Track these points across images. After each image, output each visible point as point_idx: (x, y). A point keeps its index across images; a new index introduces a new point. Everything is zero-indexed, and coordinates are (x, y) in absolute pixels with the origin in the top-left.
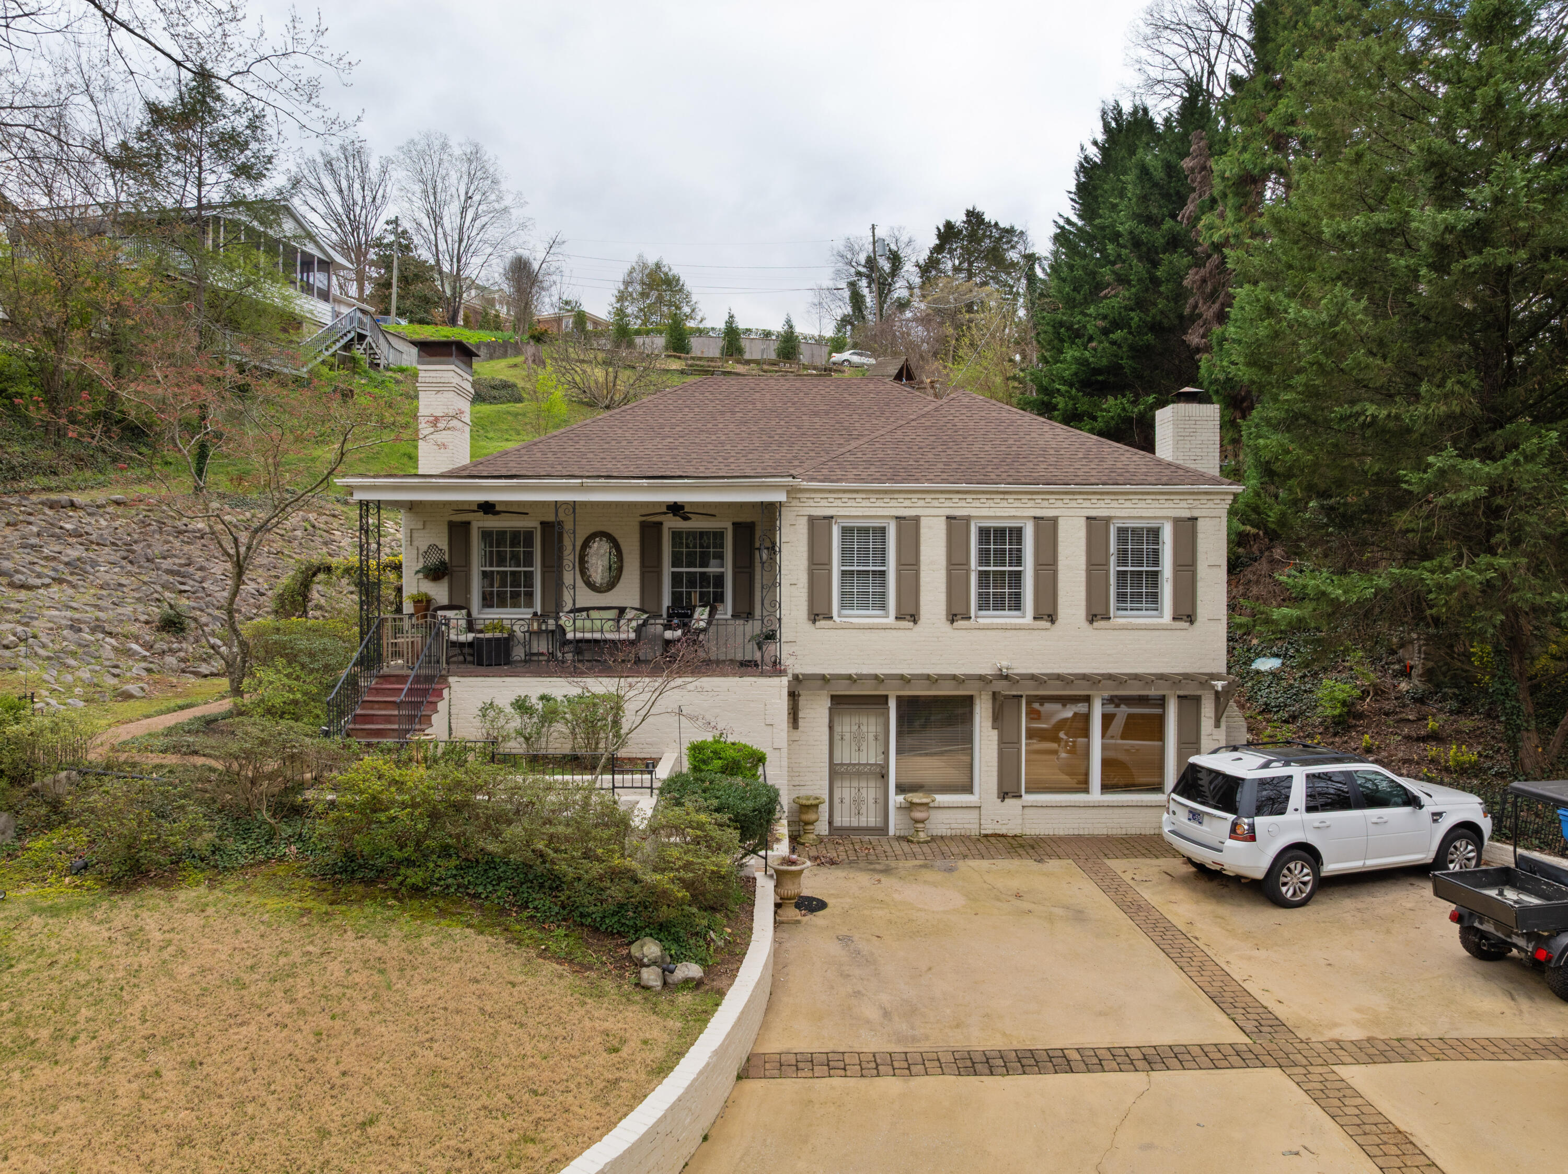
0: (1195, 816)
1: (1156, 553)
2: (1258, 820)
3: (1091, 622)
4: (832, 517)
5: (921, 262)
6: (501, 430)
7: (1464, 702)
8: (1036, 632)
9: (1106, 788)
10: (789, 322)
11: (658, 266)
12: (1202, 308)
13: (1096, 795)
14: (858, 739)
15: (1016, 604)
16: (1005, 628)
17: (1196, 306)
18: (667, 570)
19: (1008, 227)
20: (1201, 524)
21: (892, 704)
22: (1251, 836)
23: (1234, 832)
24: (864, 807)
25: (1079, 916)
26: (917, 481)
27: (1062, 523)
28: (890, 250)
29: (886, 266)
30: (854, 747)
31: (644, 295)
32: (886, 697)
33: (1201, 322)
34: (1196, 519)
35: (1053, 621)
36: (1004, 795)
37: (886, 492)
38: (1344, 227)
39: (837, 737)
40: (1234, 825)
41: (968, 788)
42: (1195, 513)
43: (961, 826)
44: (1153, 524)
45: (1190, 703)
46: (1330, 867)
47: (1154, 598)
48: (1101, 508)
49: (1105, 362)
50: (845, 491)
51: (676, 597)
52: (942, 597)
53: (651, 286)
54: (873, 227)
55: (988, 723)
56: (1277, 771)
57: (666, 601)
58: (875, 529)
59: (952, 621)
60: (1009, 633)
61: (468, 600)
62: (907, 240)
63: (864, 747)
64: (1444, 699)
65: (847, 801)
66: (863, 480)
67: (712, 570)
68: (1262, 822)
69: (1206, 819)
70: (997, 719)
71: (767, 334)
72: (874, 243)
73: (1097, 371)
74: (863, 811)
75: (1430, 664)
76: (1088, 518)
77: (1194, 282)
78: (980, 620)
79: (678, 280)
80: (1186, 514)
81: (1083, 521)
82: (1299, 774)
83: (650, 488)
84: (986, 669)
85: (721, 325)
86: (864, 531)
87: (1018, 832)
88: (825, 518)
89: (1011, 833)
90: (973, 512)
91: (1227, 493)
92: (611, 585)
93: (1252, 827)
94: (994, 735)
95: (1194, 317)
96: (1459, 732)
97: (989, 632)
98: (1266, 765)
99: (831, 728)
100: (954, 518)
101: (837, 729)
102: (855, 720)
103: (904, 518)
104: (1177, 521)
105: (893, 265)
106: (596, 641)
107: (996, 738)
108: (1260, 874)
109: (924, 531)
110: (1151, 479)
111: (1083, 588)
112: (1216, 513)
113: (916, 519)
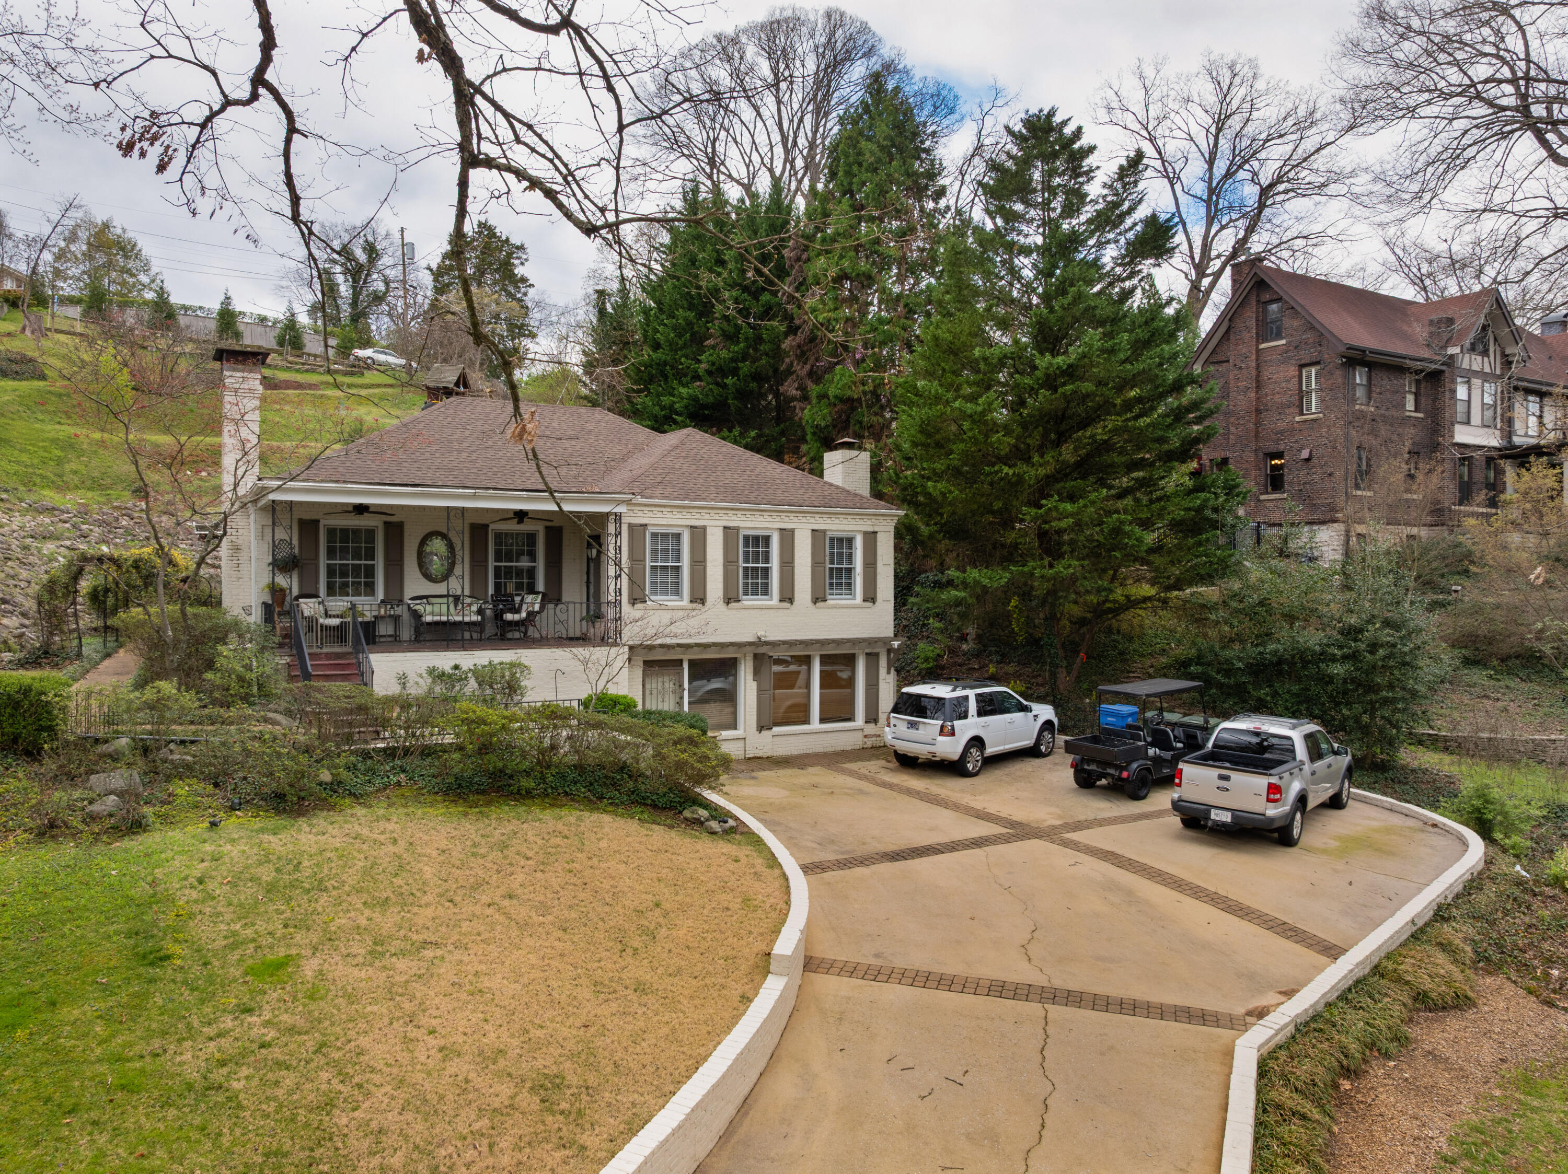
0: (912, 725)
1: (850, 556)
2: (956, 723)
3: (815, 603)
4: (646, 525)
5: (434, 266)
6: (48, 412)
7: (1003, 656)
8: (782, 610)
9: (823, 720)
10: (290, 309)
11: (106, 226)
12: (797, 367)
13: (815, 724)
14: (663, 693)
15: (766, 591)
16: (760, 608)
17: (791, 364)
18: (492, 564)
19: (519, 244)
20: (879, 536)
21: (686, 666)
22: (953, 734)
23: (942, 732)
25: (861, 792)
26: (704, 500)
27: (797, 533)
28: (366, 241)
29: (361, 256)
30: (660, 699)
31: (89, 256)
32: (681, 661)
33: (794, 377)
34: (876, 532)
35: (792, 603)
36: (760, 728)
37: (684, 507)
38: (987, 353)
39: (648, 692)
40: (942, 727)
41: (734, 726)
42: (876, 529)
44: (850, 535)
45: (872, 657)
46: (990, 750)
47: (849, 586)
48: (821, 523)
49: (711, 399)
50: (656, 506)
51: (497, 586)
52: (720, 586)
53: (98, 248)
54: (402, 230)
55: (750, 677)
56: (960, 693)
57: (491, 591)
58: (673, 534)
59: (728, 603)
60: (764, 612)
61: (317, 589)
62: (384, 233)
63: (665, 698)
64: (990, 654)
66: (667, 498)
67: (524, 563)
68: (957, 723)
69: (921, 726)
70: (756, 672)
71: (263, 320)
72: (403, 245)
73: (704, 407)
75: (980, 632)
76: (813, 530)
77: (791, 346)
78: (745, 602)
79: (135, 245)
80: (870, 529)
81: (809, 533)
82: (971, 693)
83: (528, 499)
84: (749, 638)
85: (215, 305)
86: (665, 535)
87: (769, 754)
88: (641, 525)
89: (765, 755)
90: (741, 524)
91: (895, 516)
92: (445, 577)
93: (953, 727)
94: (754, 685)
95: (789, 372)
96: (1007, 674)
97: (751, 611)
98: (954, 690)
99: (644, 686)
100: (729, 528)
101: (648, 686)
102: (661, 678)
103: (696, 527)
104: (865, 534)
105: (370, 256)
106: (444, 623)
107: (756, 687)
108: (956, 757)
109: (709, 537)
110: (850, 504)
111: (809, 580)
112: (887, 529)
113: (704, 528)
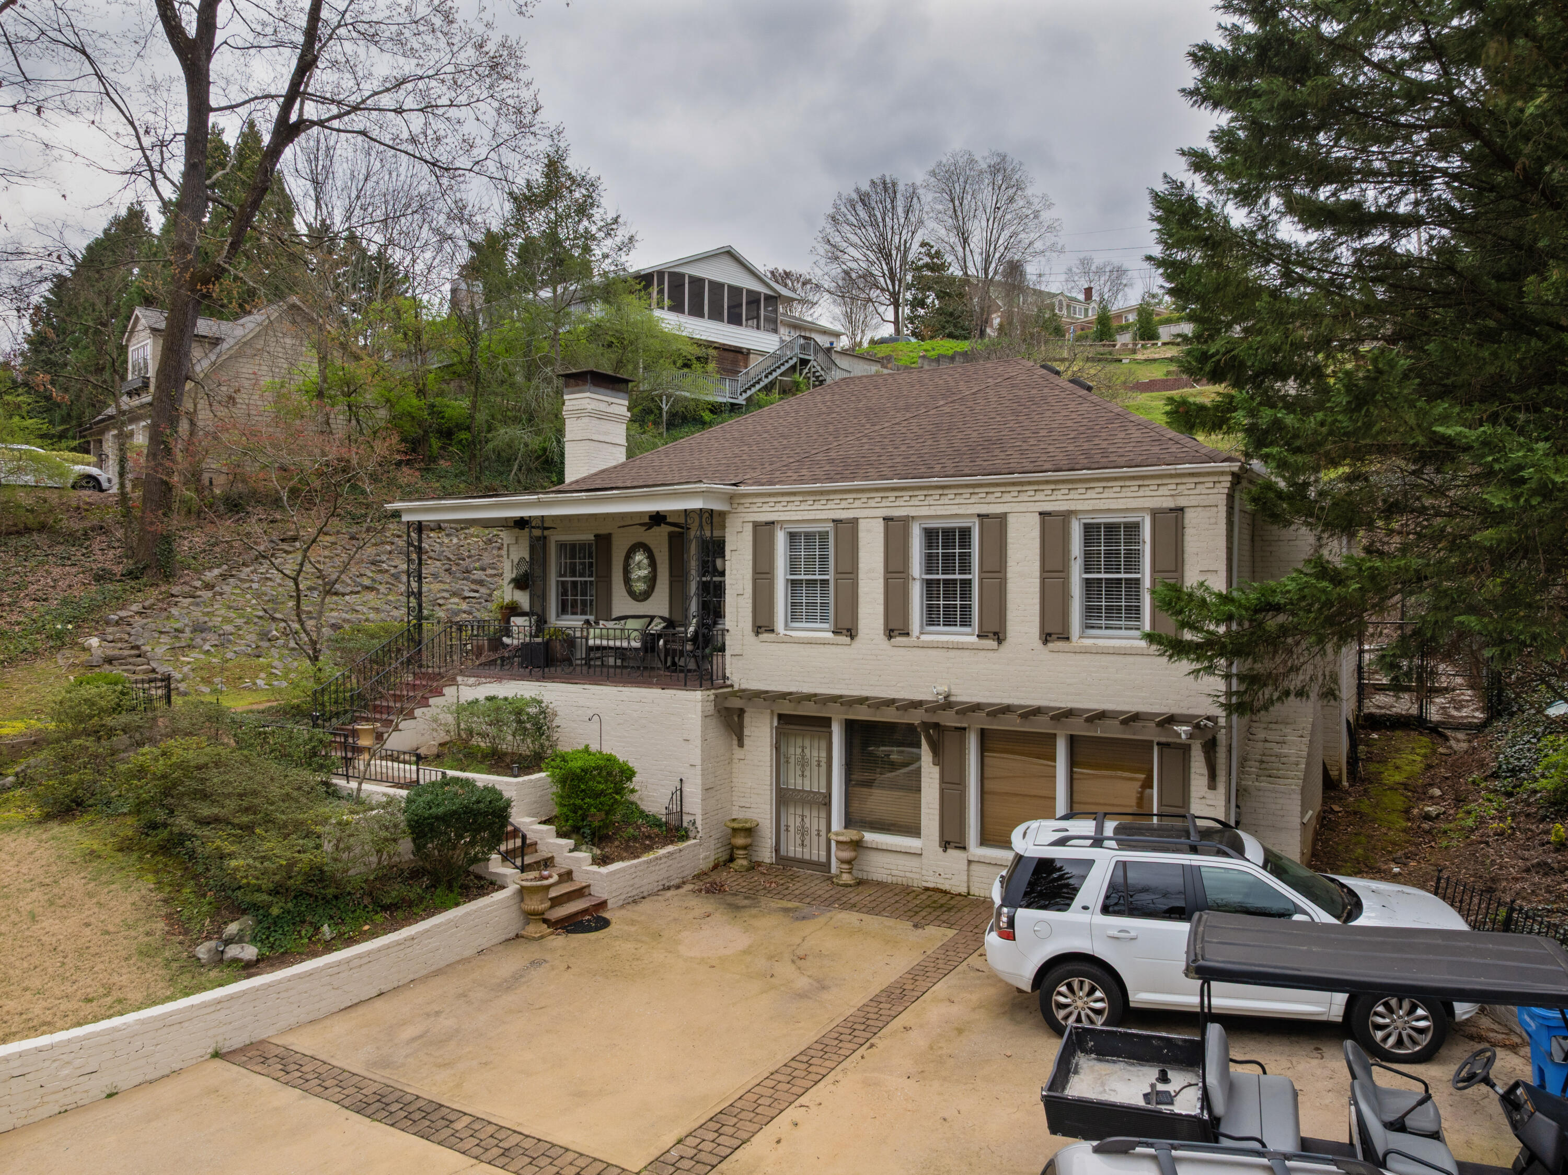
1: (1137, 555)
2: (1023, 913)
3: (1048, 643)
4: (773, 523)
8: (982, 653)
14: (803, 763)
15: (965, 618)
16: (947, 647)
20: (1190, 516)
21: (836, 728)
24: (808, 838)
27: (1011, 519)
30: (799, 772)
32: (830, 719)
34: (1181, 509)
36: (946, 845)
37: (822, 493)
39: (782, 761)
42: (1181, 502)
43: (902, 874)
44: (1132, 517)
45: (1174, 752)
46: (1141, 996)
48: (1058, 502)
52: (879, 610)
55: (929, 758)
58: (820, 534)
59: (890, 638)
60: (951, 654)
63: (807, 773)
65: (792, 829)
68: (1029, 916)
70: (939, 753)
74: (807, 842)
76: (1040, 514)
78: (923, 637)
80: (1169, 503)
81: (1037, 518)
84: (927, 694)
86: (810, 536)
87: (963, 890)
88: (769, 523)
89: (954, 889)
90: (913, 512)
91: (1222, 473)
97: (930, 651)
99: (778, 749)
100: (894, 519)
101: (784, 750)
102: (799, 742)
103: (842, 521)
104: (1155, 513)
107: (937, 776)
109: (862, 535)
111: (1036, 600)
112: (1211, 500)
113: (854, 522)
